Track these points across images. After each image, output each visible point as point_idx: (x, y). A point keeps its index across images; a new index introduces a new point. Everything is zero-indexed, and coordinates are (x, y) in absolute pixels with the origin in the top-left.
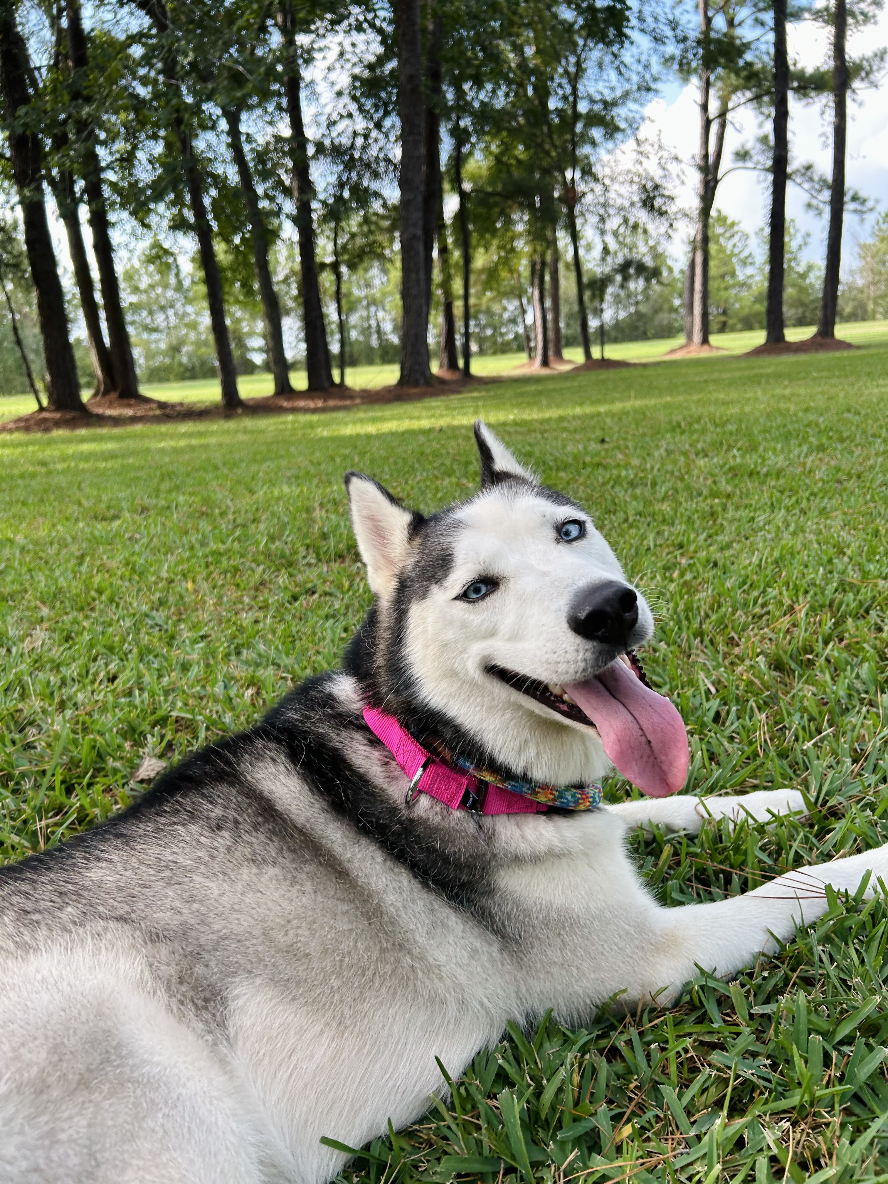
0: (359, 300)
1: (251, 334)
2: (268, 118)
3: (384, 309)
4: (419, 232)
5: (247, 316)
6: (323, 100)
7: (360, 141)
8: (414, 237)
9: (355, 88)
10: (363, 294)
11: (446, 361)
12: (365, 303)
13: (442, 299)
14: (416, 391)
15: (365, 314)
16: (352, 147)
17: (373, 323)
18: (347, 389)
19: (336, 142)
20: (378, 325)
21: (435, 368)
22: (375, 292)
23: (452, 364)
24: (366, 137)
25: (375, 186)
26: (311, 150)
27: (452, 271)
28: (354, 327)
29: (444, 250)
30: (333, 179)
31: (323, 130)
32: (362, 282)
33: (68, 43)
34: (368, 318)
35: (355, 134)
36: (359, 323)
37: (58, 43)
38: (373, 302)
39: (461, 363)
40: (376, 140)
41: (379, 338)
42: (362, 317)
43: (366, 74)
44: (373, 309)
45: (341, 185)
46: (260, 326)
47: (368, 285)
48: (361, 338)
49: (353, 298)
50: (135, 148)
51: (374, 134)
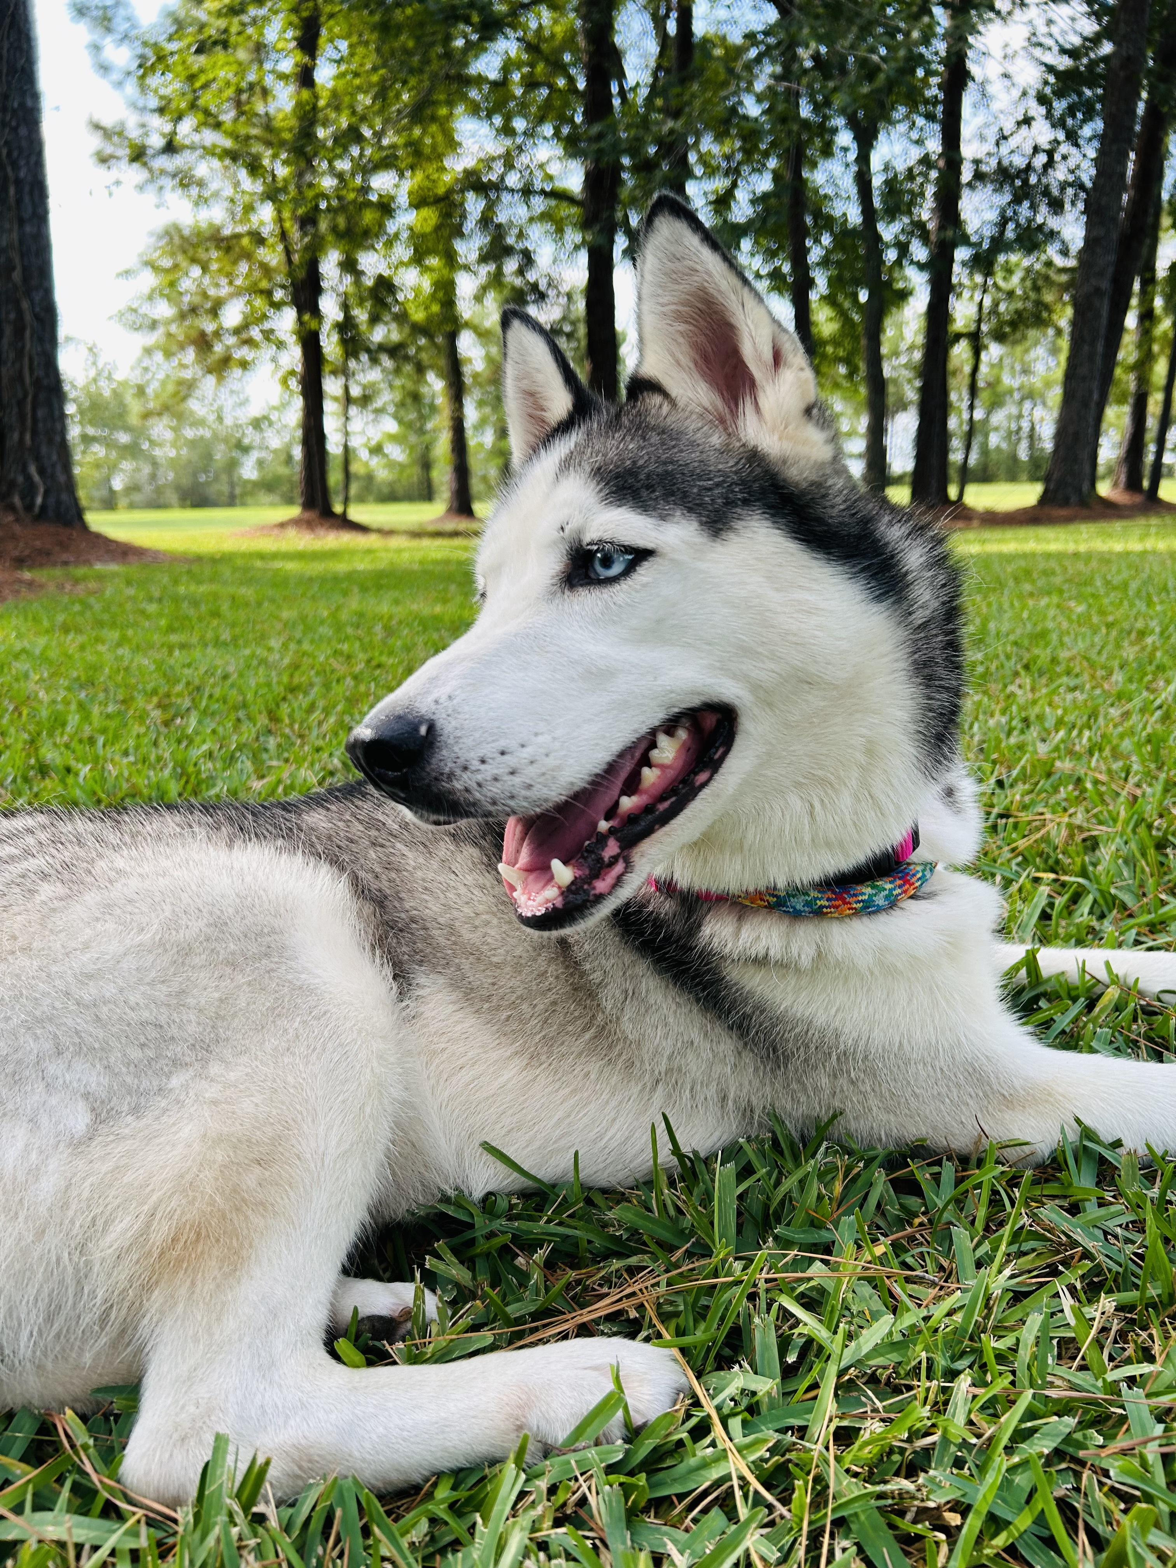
0: (1010, 392)
1: (850, 434)
2: (915, 135)
3: (1044, 404)
4: (1105, 284)
5: (850, 411)
6: (995, 106)
7: (1041, 160)
8: (1098, 291)
9: (1046, 83)
10: (1016, 383)
11: (1123, 478)
12: (1017, 396)
13: (1132, 386)
14: (1064, 512)
15: (1014, 410)
16: (1029, 167)
17: (1025, 425)
18: (965, 508)
19: (1005, 162)
20: (1033, 429)
21: (1104, 489)
22: (1036, 381)
23: (1133, 483)
24: (1050, 153)
25: (1053, 223)
26: (966, 175)
27: (1156, 348)
28: (996, 429)
29: (1147, 317)
30: (993, 216)
31: (990, 147)
32: (1018, 367)
33: (672, 53)
34: (1020, 416)
35: (1036, 149)
36: (1005, 424)
37: (661, 54)
38: (1029, 395)
39: (1146, 484)
40: (1065, 157)
41: (1031, 447)
42: (1009, 417)
43: (1064, 63)
44: (1027, 405)
45: (1003, 222)
46: (863, 423)
47: (1026, 371)
48: (1004, 446)
49: (1000, 389)
50: (734, 185)
51: (1064, 148)
